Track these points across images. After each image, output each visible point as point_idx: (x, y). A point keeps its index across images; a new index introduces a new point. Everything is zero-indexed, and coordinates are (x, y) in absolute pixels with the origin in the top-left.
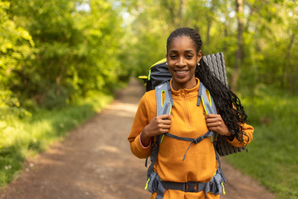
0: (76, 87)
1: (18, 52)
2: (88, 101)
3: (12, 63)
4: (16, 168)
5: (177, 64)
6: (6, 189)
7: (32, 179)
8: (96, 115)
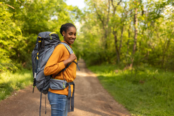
1: (16, 39)
3: (12, 44)
4: (7, 94)
5: (72, 37)
7: (15, 99)
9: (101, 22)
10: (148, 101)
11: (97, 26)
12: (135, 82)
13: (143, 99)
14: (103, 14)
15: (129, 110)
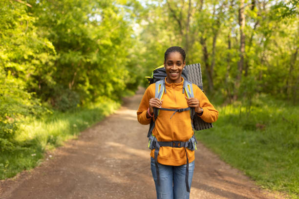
0: (88, 92)
1: (37, 59)
2: (98, 105)
3: (31, 69)
4: (39, 157)
6: (32, 172)
7: (52, 166)
8: (105, 118)
9: (176, 22)
10: (280, 161)
11: (170, 30)
12: (249, 127)
13: (269, 157)
14: (180, 9)
15: (255, 178)
